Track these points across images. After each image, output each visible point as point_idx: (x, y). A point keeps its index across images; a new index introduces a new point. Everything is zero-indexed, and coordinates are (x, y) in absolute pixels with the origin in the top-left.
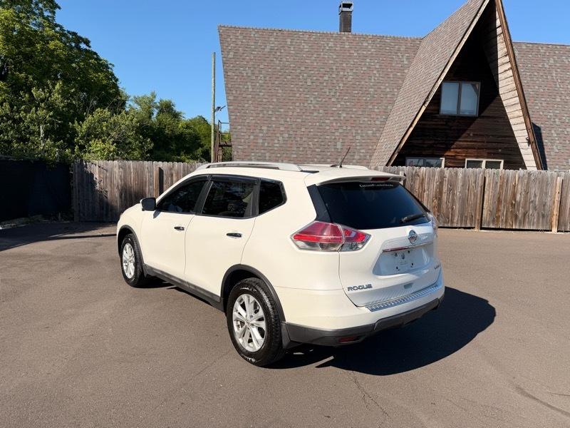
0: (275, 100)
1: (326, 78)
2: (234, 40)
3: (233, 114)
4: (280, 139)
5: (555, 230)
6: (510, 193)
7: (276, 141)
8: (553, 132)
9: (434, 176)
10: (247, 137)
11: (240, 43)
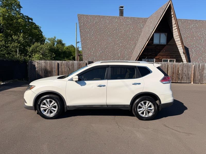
0: (97, 40)
1: (115, 32)
2: (83, 19)
3: (83, 44)
4: (99, 53)
5: (192, 83)
6: (177, 70)
7: (98, 54)
8: (193, 50)
10: (88, 52)
11: (85, 20)
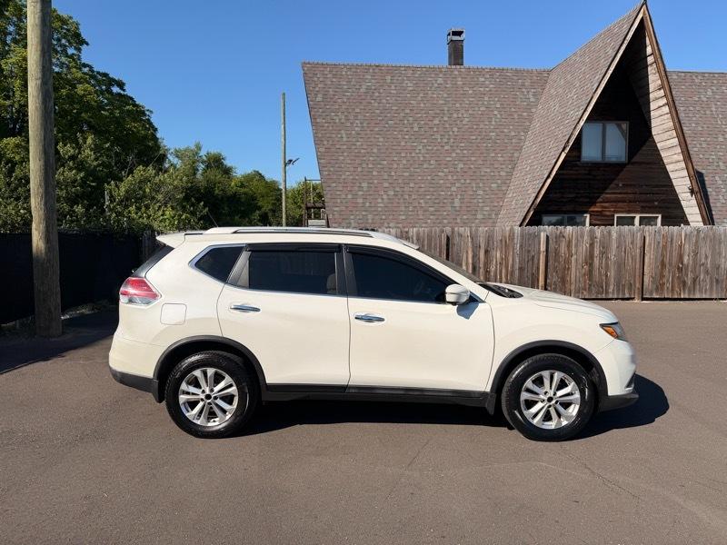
0: (375, 151)
1: (436, 122)
2: (321, 79)
3: (324, 169)
4: (385, 197)
6: (675, 254)
7: (380, 200)
8: (717, 178)
9: (582, 236)
10: (344, 196)
11: (330, 83)
